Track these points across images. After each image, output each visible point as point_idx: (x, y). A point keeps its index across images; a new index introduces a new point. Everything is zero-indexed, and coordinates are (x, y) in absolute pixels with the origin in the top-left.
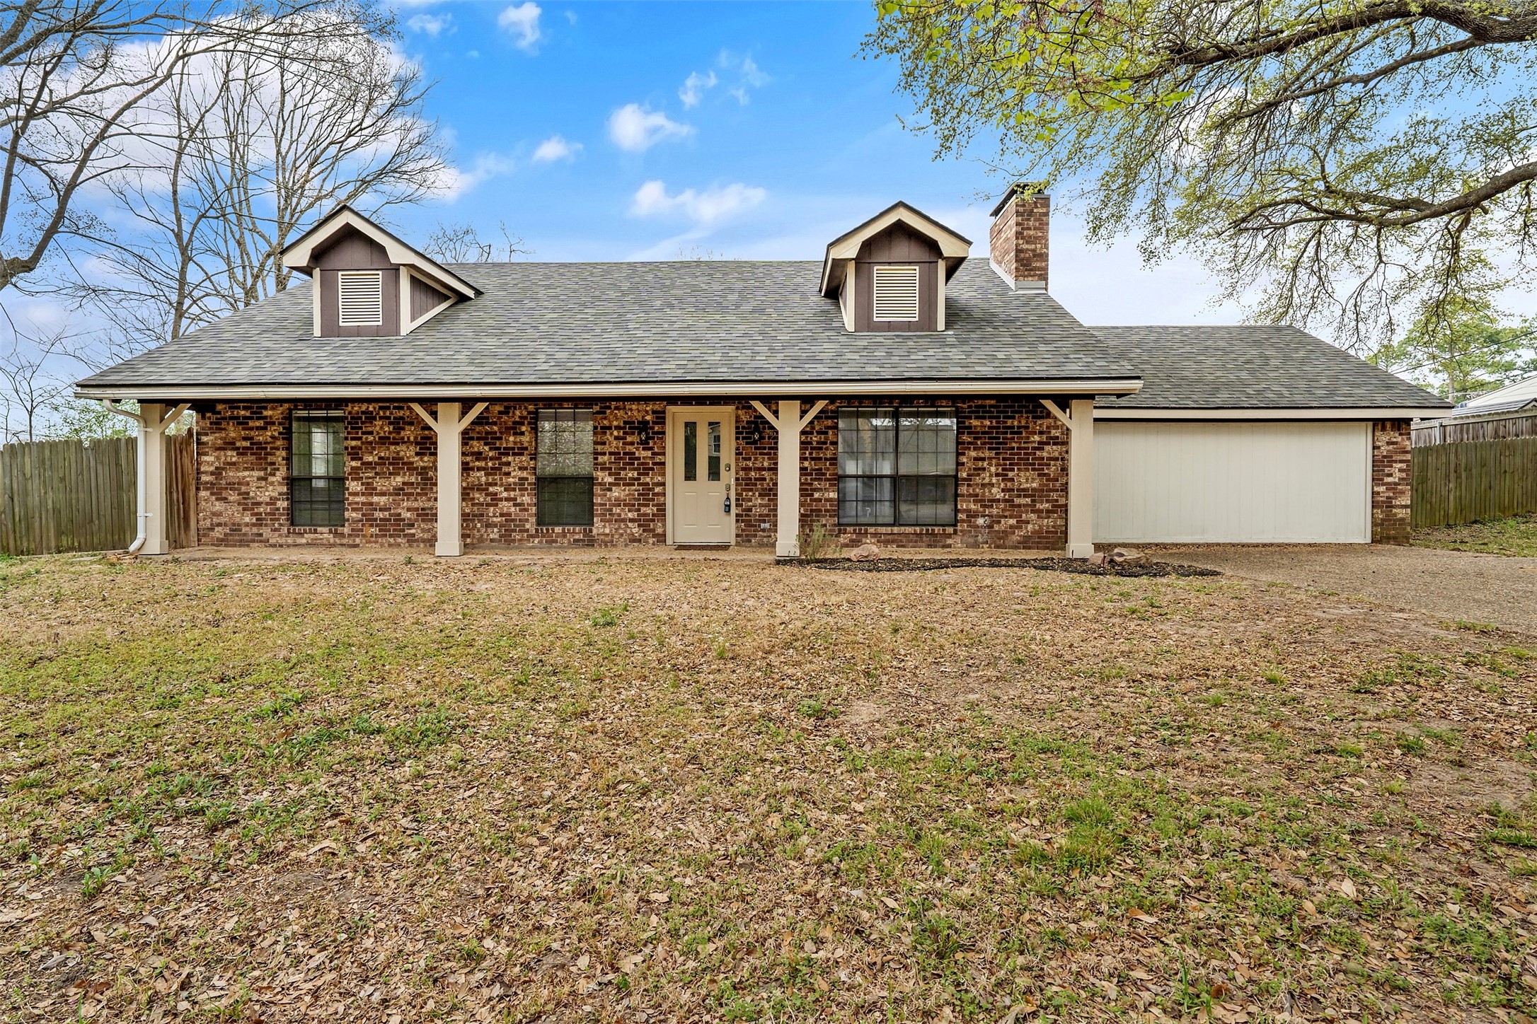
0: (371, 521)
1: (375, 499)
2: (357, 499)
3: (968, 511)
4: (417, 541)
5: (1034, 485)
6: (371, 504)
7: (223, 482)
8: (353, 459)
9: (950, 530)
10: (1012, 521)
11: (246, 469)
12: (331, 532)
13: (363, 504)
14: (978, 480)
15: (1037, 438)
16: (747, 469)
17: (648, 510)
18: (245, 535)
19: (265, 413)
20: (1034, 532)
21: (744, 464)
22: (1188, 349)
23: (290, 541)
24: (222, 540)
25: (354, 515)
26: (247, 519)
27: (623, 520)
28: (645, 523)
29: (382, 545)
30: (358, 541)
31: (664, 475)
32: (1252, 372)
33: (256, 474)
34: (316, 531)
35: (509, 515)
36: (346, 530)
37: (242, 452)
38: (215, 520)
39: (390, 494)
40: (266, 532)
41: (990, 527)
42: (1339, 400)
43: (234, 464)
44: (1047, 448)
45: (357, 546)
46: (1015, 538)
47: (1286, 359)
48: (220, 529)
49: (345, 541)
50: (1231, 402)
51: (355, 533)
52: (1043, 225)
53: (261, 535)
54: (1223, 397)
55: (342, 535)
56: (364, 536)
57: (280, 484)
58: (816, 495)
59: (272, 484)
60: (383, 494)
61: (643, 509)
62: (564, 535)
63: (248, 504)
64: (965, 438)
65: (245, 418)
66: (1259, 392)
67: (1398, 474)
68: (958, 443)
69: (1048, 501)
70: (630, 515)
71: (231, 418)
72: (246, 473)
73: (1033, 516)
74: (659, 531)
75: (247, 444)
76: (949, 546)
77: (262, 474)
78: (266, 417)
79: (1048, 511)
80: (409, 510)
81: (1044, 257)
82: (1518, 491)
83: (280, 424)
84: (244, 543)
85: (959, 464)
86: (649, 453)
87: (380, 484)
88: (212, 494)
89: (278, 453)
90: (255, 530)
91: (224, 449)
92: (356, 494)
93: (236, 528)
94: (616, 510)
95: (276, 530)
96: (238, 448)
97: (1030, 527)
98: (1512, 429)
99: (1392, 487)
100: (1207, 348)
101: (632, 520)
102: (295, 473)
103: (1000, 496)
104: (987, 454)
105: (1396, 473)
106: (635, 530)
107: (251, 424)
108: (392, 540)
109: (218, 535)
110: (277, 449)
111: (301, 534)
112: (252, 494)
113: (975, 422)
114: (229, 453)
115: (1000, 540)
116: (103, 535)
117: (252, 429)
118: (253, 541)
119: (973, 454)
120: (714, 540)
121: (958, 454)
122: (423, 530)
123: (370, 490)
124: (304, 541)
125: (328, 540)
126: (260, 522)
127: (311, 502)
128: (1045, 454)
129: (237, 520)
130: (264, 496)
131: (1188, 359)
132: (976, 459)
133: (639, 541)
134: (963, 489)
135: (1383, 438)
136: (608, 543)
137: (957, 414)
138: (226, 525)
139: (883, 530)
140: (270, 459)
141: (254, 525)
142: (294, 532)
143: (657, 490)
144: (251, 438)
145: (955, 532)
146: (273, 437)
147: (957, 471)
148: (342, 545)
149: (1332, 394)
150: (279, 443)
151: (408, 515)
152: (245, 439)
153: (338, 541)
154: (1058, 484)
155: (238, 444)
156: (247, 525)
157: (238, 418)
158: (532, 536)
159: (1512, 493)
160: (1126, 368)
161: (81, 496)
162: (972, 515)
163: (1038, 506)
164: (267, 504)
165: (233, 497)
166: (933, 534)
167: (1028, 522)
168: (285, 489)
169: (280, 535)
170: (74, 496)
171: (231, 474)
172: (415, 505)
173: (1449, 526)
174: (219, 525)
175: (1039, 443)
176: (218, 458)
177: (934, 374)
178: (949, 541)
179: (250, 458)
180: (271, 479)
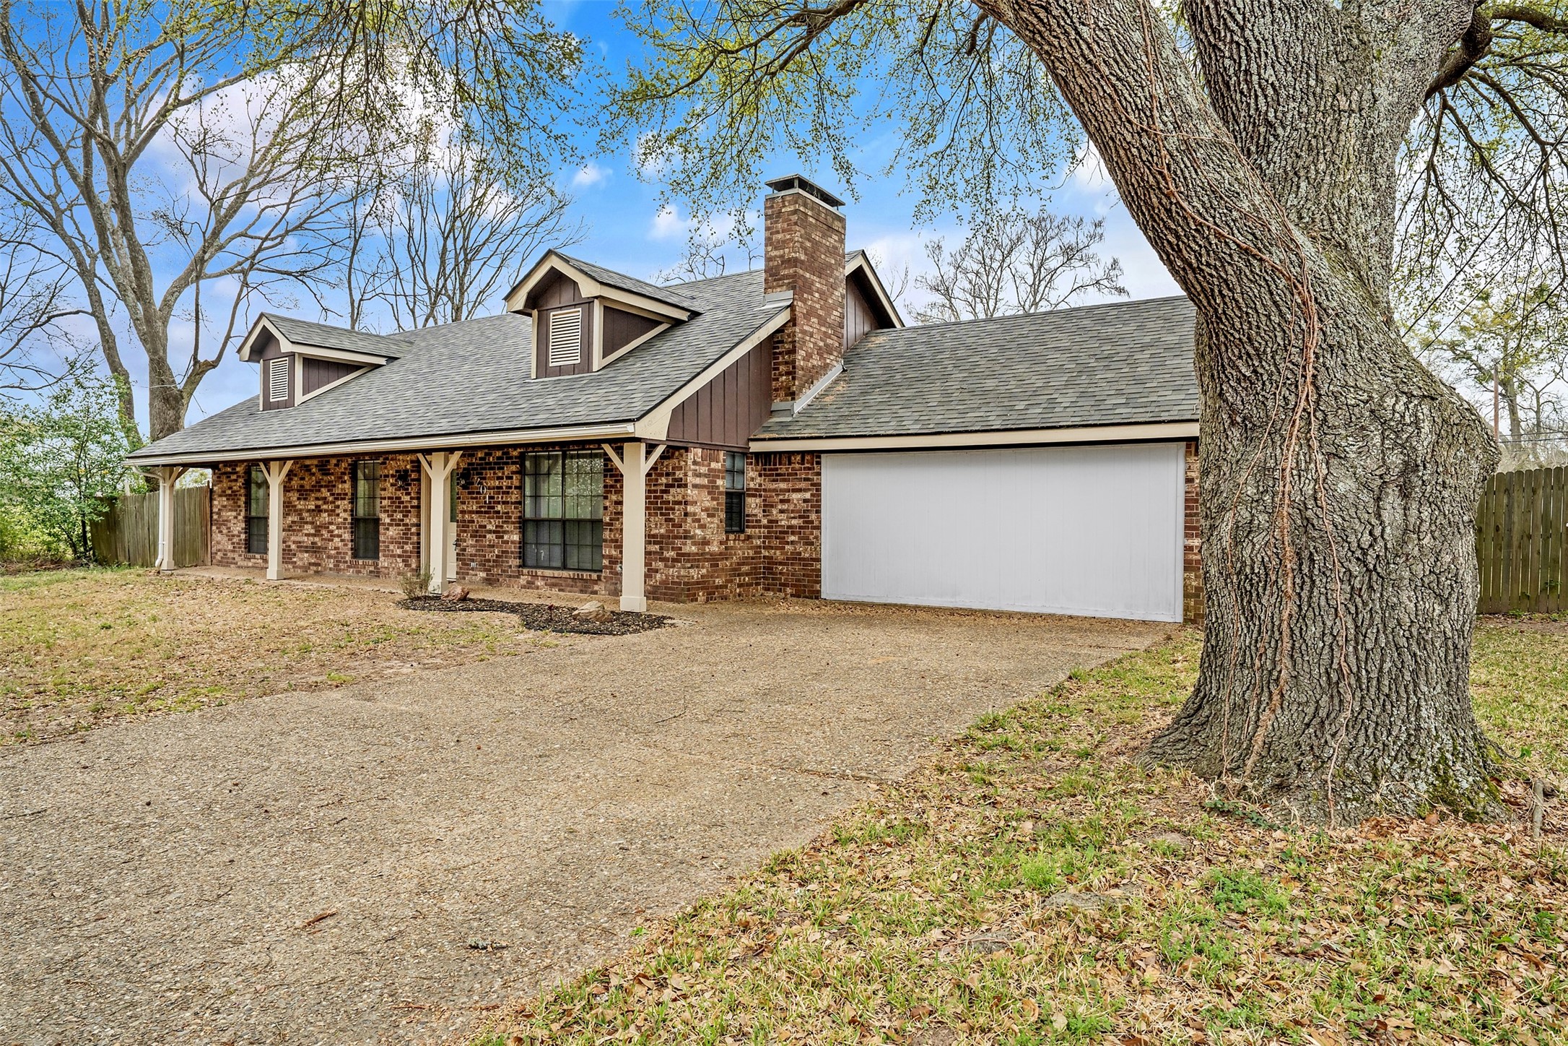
3: (610, 557)
4: (297, 567)
5: (662, 531)
7: (221, 519)
9: (596, 576)
11: (230, 510)
12: (261, 558)
14: (618, 525)
15: (664, 480)
16: (463, 513)
17: (408, 548)
18: (229, 558)
19: (237, 469)
20: (662, 582)
21: (461, 507)
23: (246, 564)
24: (220, 562)
26: (230, 547)
27: (395, 556)
28: (406, 560)
31: (417, 516)
33: (233, 514)
34: (255, 558)
35: (339, 549)
37: (228, 498)
38: (218, 547)
43: (225, 506)
44: (672, 490)
48: (220, 553)
53: (235, 558)
55: (266, 561)
57: (242, 521)
58: (506, 537)
59: (239, 521)
61: (405, 547)
63: (230, 535)
64: (608, 481)
65: (229, 472)
68: (604, 487)
69: (673, 549)
70: (398, 552)
71: (224, 473)
72: (230, 513)
73: (661, 565)
74: (414, 566)
75: (230, 492)
76: (596, 593)
77: (235, 514)
78: (237, 472)
79: (674, 560)
80: (294, 543)
83: (242, 477)
84: (228, 564)
85: (604, 508)
86: (408, 498)
88: (217, 528)
89: (242, 498)
90: (232, 555)
91: (222, 496)
93: (225, 553)
94: (391, 547)
95: (240, 555)
96: (227, 495)
97: (658, 576)
101: (399, 556)
102: (253, 514)
106: (401, 564)
107: (232, 477)
108: (286, 566)
109: (219, 558)
111: (250, 559)
112: (231, 529)
117: (232, 481)
118: (232, 563)
121: (604, 498)
122: (300, 559)
124: (251, 564)
125: (260, 564)
126: (234, 549)
128: (671, 498)
129: (226, 547)
130: (236, 530)
132: (616, 503)
134: (606, 534)
136: (387, 575)
139: (556, 573)
140: (238, 503)
141: (232, 551)
142: (247, 558)
143: (413, 530)
144: (232, 488)
145: (599, 577)
146: (240, 487)
147: (603, 515)
150: (242, 491)
151: (294, 547)
152: (229, 488)
153: (264, 565)
154: (681, 530)
155: (227, 492)
158: (349, 567)
162: (613, 562)
163: (666, 554)
164: (237, 536)
165: (225, 530)
167: (657, 571)
168: (244, 525)
169: (242, 560)
171: (224, 514)
172: (297, 539)
174: (219, 550)
175: (667, 485)
176: (219, 502)
178: (596, 588)
179: (231, 502)
180: (239, 517)
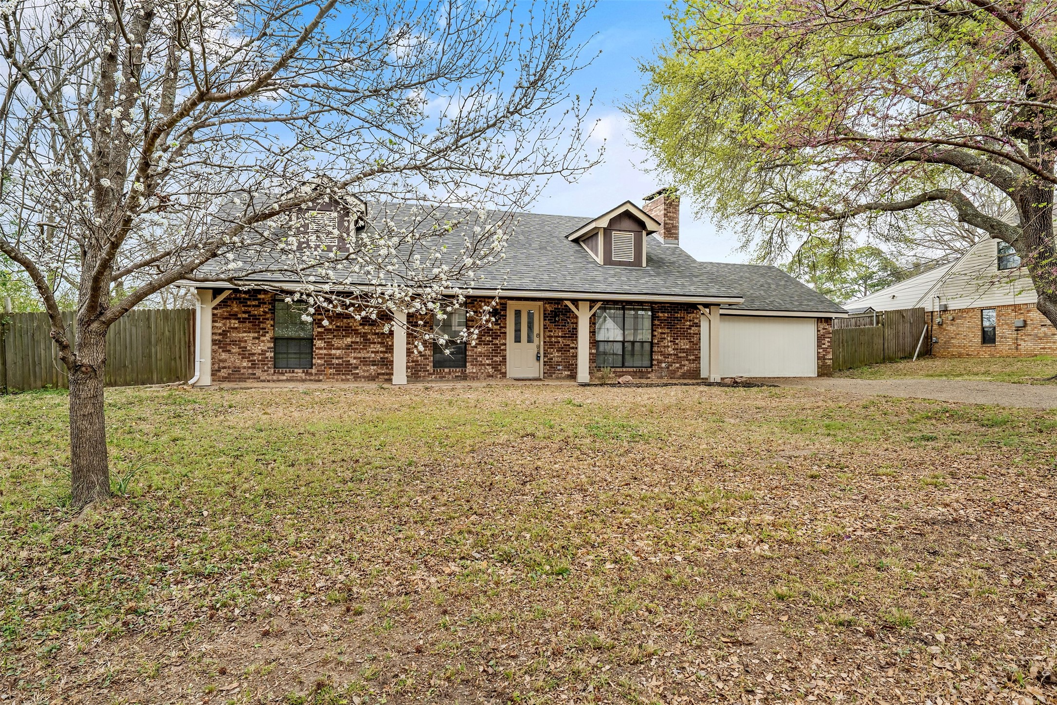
0: (330, 365)
1: (333, 352)
2: (321, 352)
3: (658, 360)
4: (360, 377)
5: (687, 347)
6: (330, 355)
7: (228, 340)
8: (319, 327)
9: (650, 370)
10: (678, 365)
11: (245, 332)
12: (303, 372)
13: (325, 355)
14: (662, 344)
15: (688, 323)
16: (550, 337)
17: (497, 359)
18: (243, 374)
19: (259, 296)
20: (687, 370)
21: (548, 334)
22: (733, 277)
23: (275, 378)
24: (226, 378)
25: (319, 361)
26: (245, 364)
27: (484, 365)
28: (496, 366)
29: (337, 380)
30: (321, 377)
31: (505, 339)
32: (765, 291)
33: (252, 335)
34: (293, 372)
35: (417, 361)
36: (314, 371)
37: (242, 321)
38: (221, 365)
39: (343, 349)
40: (258, 372)
41: (668, 368)
42: (805, 308)
43: (236, 328)
44: (693, 328)
45: (320, 381)
46: (679, 374)
47: (778, 285)
48: (225, 370)
49: (312, 378)
50: (761, 307)
51: (320, 372)
52: (676, 211)
53: (255, 374)
54: (757, 304)
55: (311, 374)
56: (325, 375)
57: (268, 341)
59: (263, 341)
60: (338, 349)
61: (495, 359)
62: (450, 373)
63: (245, 354)
64: (656, 322)
65: (244, 299)
66: (772, 302)
67: (827, 344)
68: (653, 325)
69: (692, 355)
70: (487, 362)
71: (235, 299)
72: (245, 335)
73: (687, 362)
74: (503, 371)
75: (247, 316)
76: (649, 377)
77: (256, 335)
78: (260, 299)
79: (692, 360)
80: (355, 358)
81: (676, 227)
82: (867, 353)
83: (269, 304)
84: (243, 379)
85: (653, 336)
86: (498, 327)
87: (336, 342)
88: (219, 348)
89: (268, 322)
90: (250, 371)
91: (229, 319)
92: (320, 348)
93: (237, 370)
94: (479, 359)
95: (265, 371)
96: (239, 318)
97: (685, 368)
98: (863, 322)
99: (825, 350)
100: (742, 277)
101: (488, 365)
102: (279, 335)
103: (672, 352)
104: (666, 331)
105: (826, 343)
106: (490, 370)
107: (249, 303)
108: (344, 377)
109: (223, 374)
110: (268, 319)
111: (283, 374)
112: (248, 348)
113: (661, 315)
114: (233, 321)
115: (672, 374)
116: (135, 375)
117: (249, 306)
118: (249, 378)
119: (660, 331)
120: (531, 376)
121: (653, 331)
122: (364, 371)
123: (330, 346)
124: (285, 378)
125: (301, 377)
126: (254, 366)
127: (287, 353)
128: (691, 332)
129: (238, 365)
130: (258, 349)
131: (735, 283)
132: (662, 333)
133: (492, 376)
134: (655, 349)
135: (821, 326)
136: (475, 378)
137: (652, 310)
138: (229, 368)
139: (618, 370)
140: (262, 326)
141: (249, 368)
142: (278, 372)
143: (502, 347)
144: (250, 312)
145: (652, 371)
146: (264, 312)
147: (652, 339)
148: (311, 380)
149: (801, 305)
150: (268, 316)
151: (355, 361)
152: (244, 312)
153: (308, 377)
154: (696, 347)
155: (239, 316)
156: (245, 368)
157: (240, 299)
158: (431, 374)
159: (864, 354)
160: (735, 292)
161: (118, 348)
162: (660, 362)
163: (689, 357)
164: (259, 354)
165: (235, 349)
166: (642, 372)
167: (685, 366)
168: (272, 345)
169: (268, 375)
170: (112, 348)
171: (234, 335)
172: (359, 355)
173: (840, 370)
174: (224, 368)
175: (689, 326)
176: (225, 324)
177: (655, 291)
178: (649, 375)
179: (248, 325)
180: (262, 338)
